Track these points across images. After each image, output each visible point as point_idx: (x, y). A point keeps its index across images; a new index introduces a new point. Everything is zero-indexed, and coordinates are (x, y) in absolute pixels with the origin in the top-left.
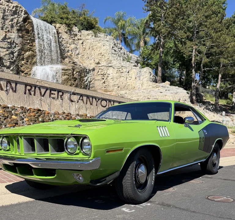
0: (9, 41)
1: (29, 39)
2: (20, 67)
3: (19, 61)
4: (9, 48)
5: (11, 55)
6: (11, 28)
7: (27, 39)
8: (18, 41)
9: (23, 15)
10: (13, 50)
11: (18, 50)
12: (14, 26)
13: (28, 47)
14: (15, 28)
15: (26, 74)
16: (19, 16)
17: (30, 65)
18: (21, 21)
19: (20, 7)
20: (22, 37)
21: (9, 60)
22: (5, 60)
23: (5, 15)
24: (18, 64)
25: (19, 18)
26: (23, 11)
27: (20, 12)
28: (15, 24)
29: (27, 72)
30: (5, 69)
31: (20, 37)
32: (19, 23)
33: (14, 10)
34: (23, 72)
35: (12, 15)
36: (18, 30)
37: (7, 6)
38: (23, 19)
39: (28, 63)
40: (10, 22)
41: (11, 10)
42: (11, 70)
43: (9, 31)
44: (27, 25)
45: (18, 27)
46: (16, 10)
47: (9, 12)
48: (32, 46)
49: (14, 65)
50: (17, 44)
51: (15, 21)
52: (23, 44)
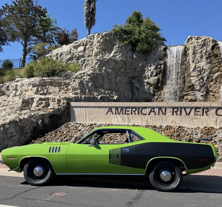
0: (198, 69)
1: (217, 62)
2: (209, 88)
3: (208, 83)
4: (199, 75)
5: (201, 80)
6: (201, 58)
7: (215, 62)
8: (206, 67)
9: (211, 44)
10: (203, 76)
11: (207, 74)
12: (203, 56)
13: (217, 69)
14: (204, 57)
15: (214, 93)
16: (208, 47)
17: (219, 84)
18: (209, 50)
19: (208, 39)
20: (210, 63)
21: (199, 85)
22: (196, 85)
23: (196, 51)
24: (207, 86)
25: (208, 48)
26: (211, 40)
27: (208, 43)
28: (204, 54)
29: (215, 90)
30: (197, 92)
31: (208, 63)
32: (208, 52)
33: (202, 43)
34: (212, 91)
35: (201, 48)
36: (207, 58)
37: (197, 42)
38: (211, 47)
39: (217, 83)
40: (199, 54)
41: (200, 45)
42: (201, 92)
43: (199, 62)
44: (215, 50)
45: (207, 56)
46: (205, 42)
47: (198, 47)
48: (220, 67)
49: (204, 87)
50: (206, 70)
51: (204, 51)
52: (211, 68)
